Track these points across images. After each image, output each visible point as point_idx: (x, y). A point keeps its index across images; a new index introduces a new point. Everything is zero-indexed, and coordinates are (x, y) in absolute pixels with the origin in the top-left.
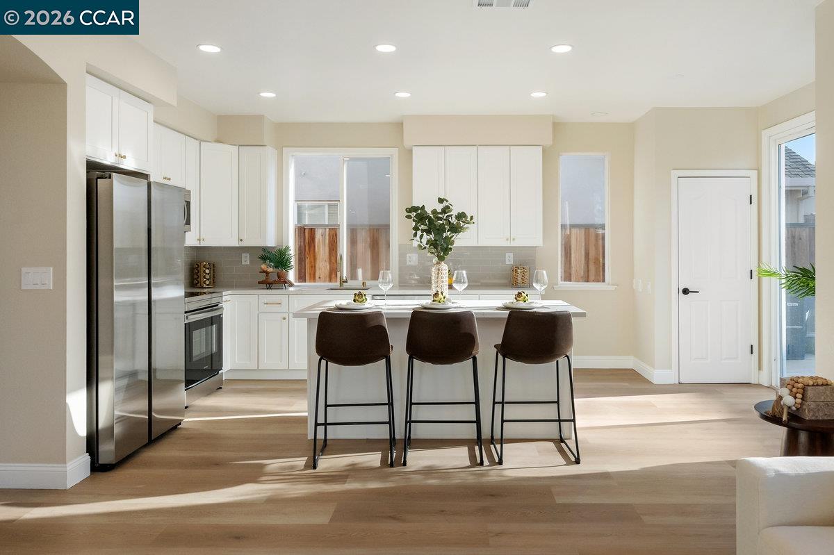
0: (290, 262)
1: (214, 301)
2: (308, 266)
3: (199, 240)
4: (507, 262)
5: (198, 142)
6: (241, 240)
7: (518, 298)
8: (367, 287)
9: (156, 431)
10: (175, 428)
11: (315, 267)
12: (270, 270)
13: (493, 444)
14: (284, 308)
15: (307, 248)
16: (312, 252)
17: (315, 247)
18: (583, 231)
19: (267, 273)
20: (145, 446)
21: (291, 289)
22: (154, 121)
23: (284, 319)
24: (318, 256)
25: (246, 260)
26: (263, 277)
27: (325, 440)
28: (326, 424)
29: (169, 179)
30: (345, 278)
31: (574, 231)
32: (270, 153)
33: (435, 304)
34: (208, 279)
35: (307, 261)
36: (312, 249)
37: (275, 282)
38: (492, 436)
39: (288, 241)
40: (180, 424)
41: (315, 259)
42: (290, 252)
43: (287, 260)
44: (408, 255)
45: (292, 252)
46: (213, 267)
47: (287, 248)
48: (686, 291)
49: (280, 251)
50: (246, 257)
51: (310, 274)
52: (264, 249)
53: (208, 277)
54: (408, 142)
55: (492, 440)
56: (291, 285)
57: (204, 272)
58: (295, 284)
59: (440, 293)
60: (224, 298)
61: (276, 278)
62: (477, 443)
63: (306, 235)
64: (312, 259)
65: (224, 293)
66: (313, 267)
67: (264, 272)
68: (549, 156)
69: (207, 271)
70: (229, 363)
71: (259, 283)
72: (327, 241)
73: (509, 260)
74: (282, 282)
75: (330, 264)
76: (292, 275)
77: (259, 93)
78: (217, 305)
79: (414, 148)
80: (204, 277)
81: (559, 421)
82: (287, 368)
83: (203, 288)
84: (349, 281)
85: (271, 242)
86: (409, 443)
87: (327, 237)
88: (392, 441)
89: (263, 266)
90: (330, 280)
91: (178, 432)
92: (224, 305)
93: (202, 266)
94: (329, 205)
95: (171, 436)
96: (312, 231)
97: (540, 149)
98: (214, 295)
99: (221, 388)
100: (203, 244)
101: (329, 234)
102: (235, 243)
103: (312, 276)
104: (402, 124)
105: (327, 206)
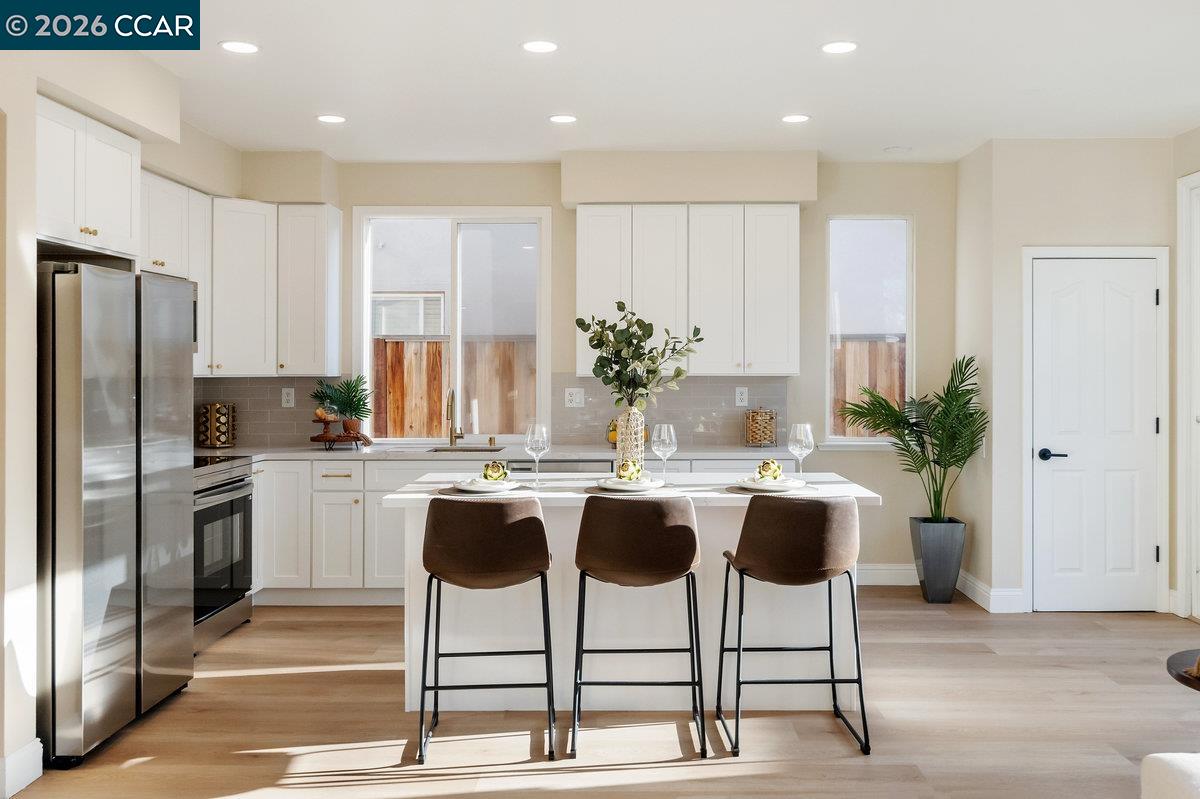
0: (364, 404)
1: (236, 473)
2: (390, 407)
3: (211, 366)
4: (738, 403)
5: (207, 199)
6: (282, 366)
7: (763, 473)
8: (497, 446)
9: (149, 697)
10: (178, 693)
11: (403, 408)
12: (331, 417)
13: (719, 718)
14: (356, 482)
15: (389, 375)
16: (397, 385)
17: (403, 372)
18: (866, 346)
19: (327, 423)
20: (132, 724)
21: (366, 450)
22: (142, 168)
23: (357, 502)
24: (408, 390)
25: (289, 398)
26: (318, 430)
27: (436, 714)
28: (436, 688)
29: (162, 264)
30: (458, 431)
31: (851, 346)
32: (330, 214)
33: (623, 483)
34: (224, 433)
35: (390, 398)
36: (397, 378)
37: (340, 439)
38: (719, 707)
39: (360, 368)
40: (186, 685)
41: (403, 395)
42: (365, 387)
43: (360, 400)
44: (568, 391)
45: (368, 386)
46: (233, 412)
47: (360, 379)
48: (1045, 455)
49: (348, 384)
50: (288, 394)
51: (395, 422)
52: (321, 381)
53: (223, 429)
54: (567, 198)
55: (719, 714)
56: (367, 443)
57: (218, 420)
58: (375, 440)
59: (630, 463)
60: (255, 467)
61: (341, 431)
62: (695, 719)
63: (390, 355)
64: (399, 393)
65: (255, 458)
66: (400, 409)
67: (320, 420)
68: (812, 221)
69: (223, 419)
70: (262, 577)
71: (314, 439)
72: (424, 363)
73: (742, 399)
74: (350, 437)
75: (429, 404)
76: (367, 426)
77: (317, 116)
78: (242, 480)
79: (580, 209)
80: (218, 429)
81: (833, 682)
82: (361, 586)
83: (214, 448)
84: (466, 436)
85: (332, 369)
86: (579, 716)
87: (425, 357)
88: (551, 714)
89: (320, 411)
90: (430, 433)
91: (183, 699)
92: (254, 478)
93: (214, 411)
94: (426, 300)
95: (172, 707)
96: (399, 346)
97: (796, 208)
98: (237, 463)
99: (248, 621)
100: (217, 373)
101: (428, 352)
102: (270, 371)
103: (398, 424)
104: (560, 164)
105: (422, 302)
